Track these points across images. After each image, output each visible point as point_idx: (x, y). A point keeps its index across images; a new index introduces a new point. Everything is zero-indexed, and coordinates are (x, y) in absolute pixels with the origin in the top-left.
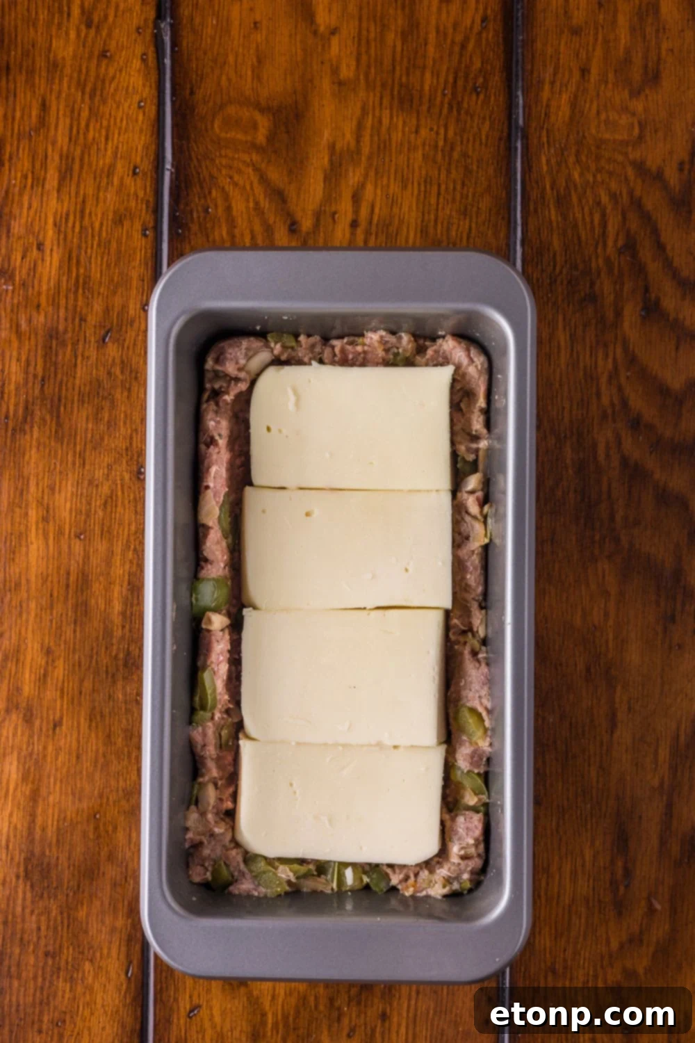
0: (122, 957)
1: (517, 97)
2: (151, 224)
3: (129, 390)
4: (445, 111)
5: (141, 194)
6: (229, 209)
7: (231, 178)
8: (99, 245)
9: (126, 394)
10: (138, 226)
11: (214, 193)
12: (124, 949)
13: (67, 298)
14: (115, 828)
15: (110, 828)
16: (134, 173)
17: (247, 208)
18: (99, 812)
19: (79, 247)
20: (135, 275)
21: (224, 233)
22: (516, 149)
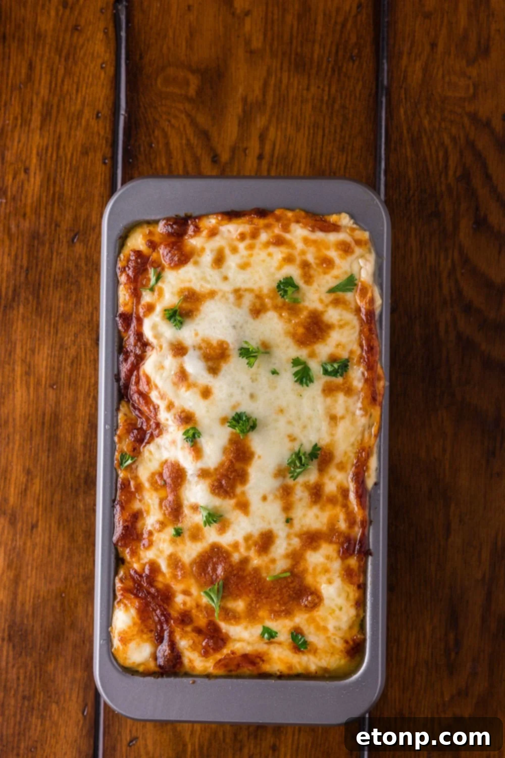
0: (80, 700)
1: (383, 64)
2: (109, 155)
3: (91, 278)
4: (329, 74)
5: (102, 133)
6: (167, 144)
7: (169, 121)
8: (70, 170)
9: (89, 281)
10: (99, 156)
11: (156, 133)
12: (81, 694)
13: (46, 209)
14: (76, 605)
15: (73, 604)
16: (97, 117)
17: (181, 144)
18: (64, 592)
19: (56, 171)
20: (96, 192)
21: (164, 163)
22: (382, 102)
